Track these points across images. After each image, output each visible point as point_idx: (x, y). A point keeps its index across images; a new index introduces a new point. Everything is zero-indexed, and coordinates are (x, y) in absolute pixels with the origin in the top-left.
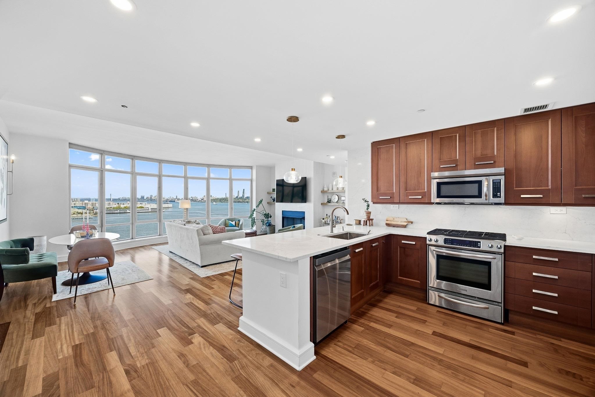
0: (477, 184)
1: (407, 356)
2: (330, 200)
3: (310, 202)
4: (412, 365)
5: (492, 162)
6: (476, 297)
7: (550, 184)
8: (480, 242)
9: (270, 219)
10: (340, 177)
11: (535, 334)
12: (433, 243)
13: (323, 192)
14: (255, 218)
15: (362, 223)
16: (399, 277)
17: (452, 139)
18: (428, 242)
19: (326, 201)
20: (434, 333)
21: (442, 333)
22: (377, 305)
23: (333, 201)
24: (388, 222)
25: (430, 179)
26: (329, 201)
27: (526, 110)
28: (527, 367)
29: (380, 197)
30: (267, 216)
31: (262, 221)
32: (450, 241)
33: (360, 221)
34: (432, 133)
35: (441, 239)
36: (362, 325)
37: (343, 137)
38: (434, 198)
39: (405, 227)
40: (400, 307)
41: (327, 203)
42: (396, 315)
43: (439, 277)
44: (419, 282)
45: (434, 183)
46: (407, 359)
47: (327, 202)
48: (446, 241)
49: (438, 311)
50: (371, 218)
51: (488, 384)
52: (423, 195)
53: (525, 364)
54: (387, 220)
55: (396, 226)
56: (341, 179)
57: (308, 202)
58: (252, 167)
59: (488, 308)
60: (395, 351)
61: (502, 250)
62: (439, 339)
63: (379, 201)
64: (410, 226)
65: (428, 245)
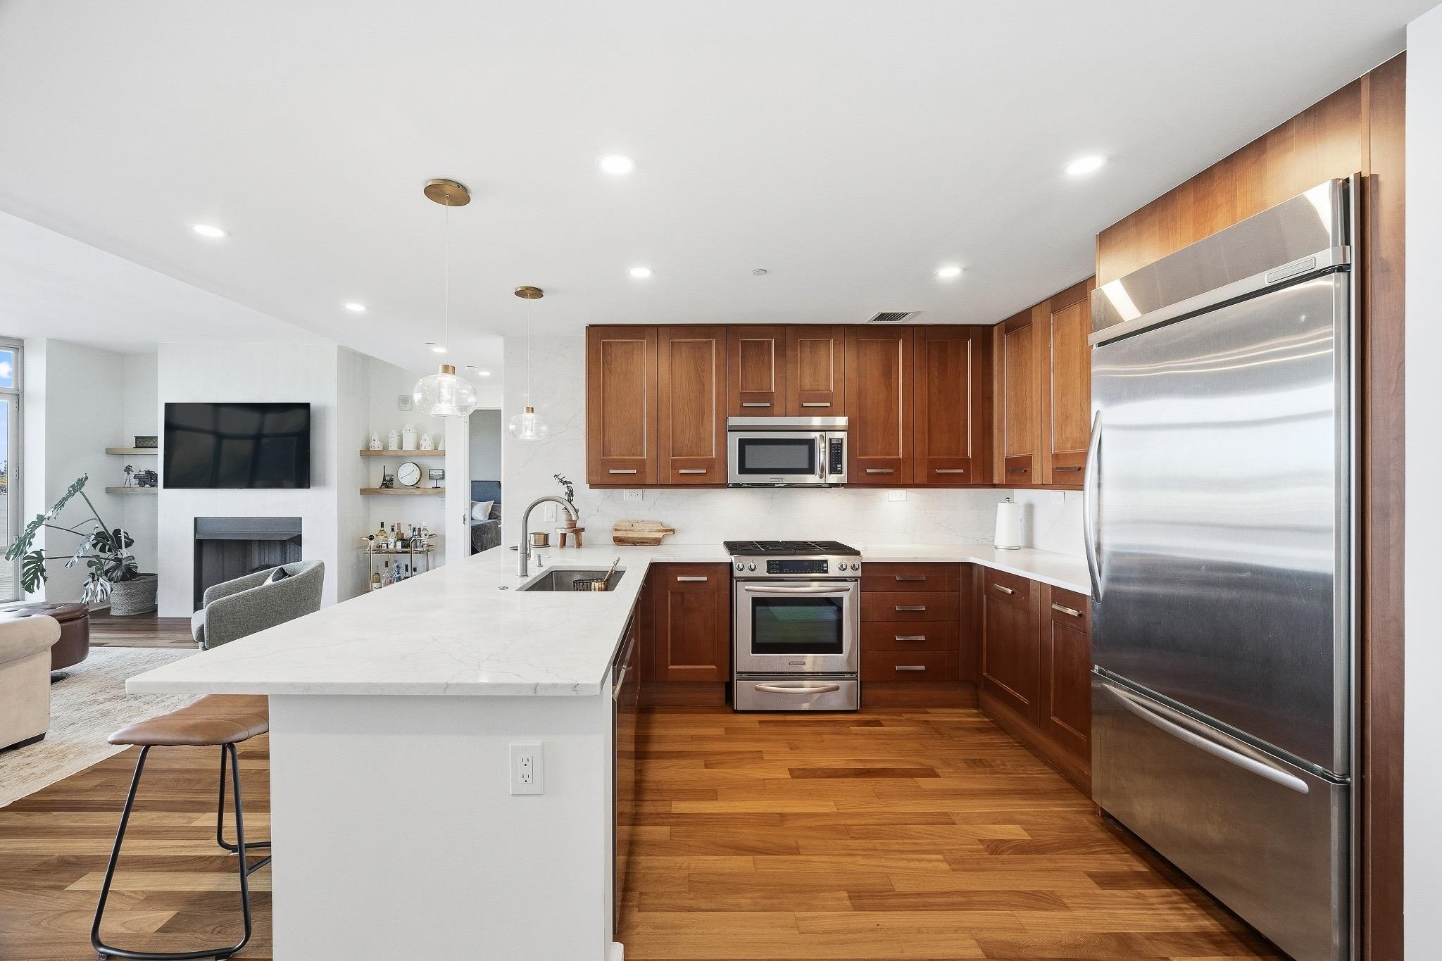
0: (807, 446)
1: (795, 851)
2: (391, 480)
3: (323, 483)
4: (818, 864)
5: (828, 404)
6: (819, 673)
7: (901, 451)
8: (826, 561)
9: (125, 552)
10: (528, 411)
11: (900, 714)
12: (746, 573)
13: (367, 454)
14: (43, 553)
15: (555, 540)
16: (671, 667)
17: (762, 348)
18: (737, 573)
19: (376, 482)
20: (796, 774)
21: (801, 767)
22: (648, 752)
23: (403, 481)
24: (618, 534)
25: (725, 430)
26: (388, 483)
27: (882, 316)
28: (938, 776)
29: (612, 471)
30: (110, 540)
31: (90, 564)
32: (777, 564)
33: (546, 536)
34: (727, 327)
35: (760, 565)
36: (661, 818)
37: (537, 293)
38: (734, 475)
39: (657, 542)
40: (693, 738)
41: (381, 488)
42: (700, 762)
43: (758, 648)
44: (714, 667)
45: (733, 440)
46: (798, 857)
47: (383, 484)
48: (771, 566)
49: (760, 722)
50: (579, 525)
51: (932, 837)
52: (709, 465)
53: (932, 773)
54: (616, 530)
55: (638, 543)
56: (530, 415)
57: (314, 485)
58: (21, 341)
59: (837, 688)
60: (769, 852)
61: (859, 573)
62: (811, 783)
63: (607, 481)
64: (670, 540)
65: (735, 581)
